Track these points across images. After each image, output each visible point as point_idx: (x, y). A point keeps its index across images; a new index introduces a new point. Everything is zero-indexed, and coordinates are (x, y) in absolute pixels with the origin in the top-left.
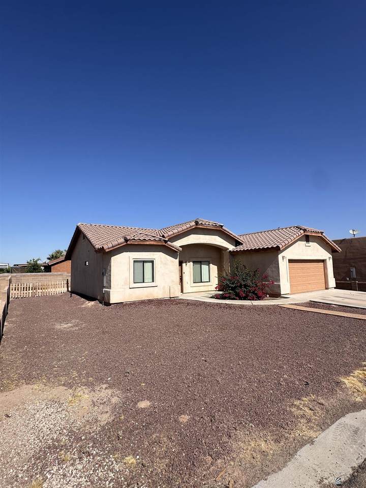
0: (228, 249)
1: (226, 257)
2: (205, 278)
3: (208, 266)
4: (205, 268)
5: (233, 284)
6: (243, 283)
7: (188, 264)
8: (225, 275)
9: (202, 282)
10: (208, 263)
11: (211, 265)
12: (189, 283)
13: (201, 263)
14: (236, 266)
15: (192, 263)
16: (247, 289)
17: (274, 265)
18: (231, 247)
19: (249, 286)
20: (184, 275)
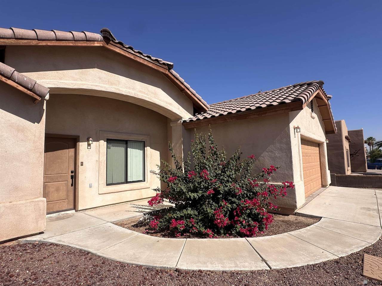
0: (181, 118)
1: (177, 132)
2: (135, 173)
3: (141, 152)
4: (135, 154)
5: (195, 190)
6: (222, 189)
7: (94, 144)
8: (173, 167)
9: (127, 182)
10: (142, 145)
11: (148, 149)
12: (95, 185)
13: (126, 143)
14: (199, 146)
15: (103, 144)
16: (232, 203)
17: (278, 145)
18: (186, 116)
19: (234, 196)
20: (80, 169)
